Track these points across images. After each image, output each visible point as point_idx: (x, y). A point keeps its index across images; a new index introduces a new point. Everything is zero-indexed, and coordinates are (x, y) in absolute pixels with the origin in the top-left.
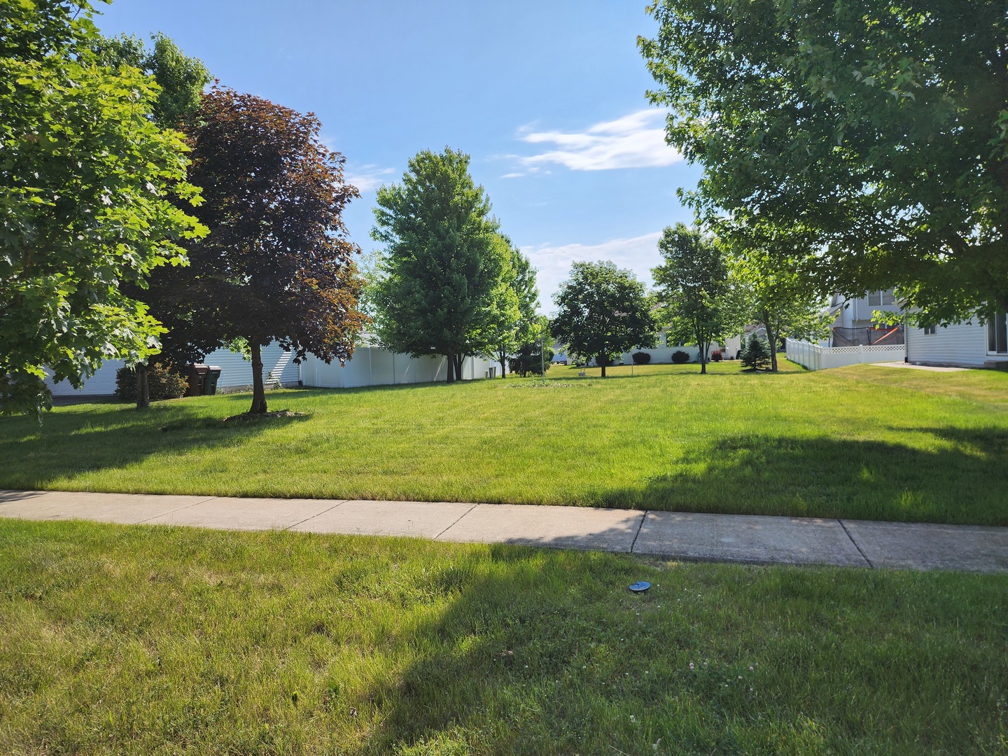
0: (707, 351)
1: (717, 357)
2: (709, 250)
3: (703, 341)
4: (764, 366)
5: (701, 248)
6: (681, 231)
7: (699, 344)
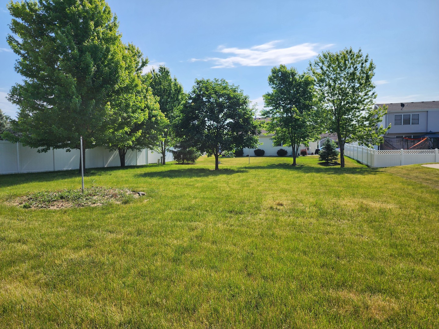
0: (297, 150)
1: (304, 153)
2: (301, 82)
3: (295, 143)
4: (333, 161)
5: (296, 81)
6: (282, 70)
7: (292, 145)
